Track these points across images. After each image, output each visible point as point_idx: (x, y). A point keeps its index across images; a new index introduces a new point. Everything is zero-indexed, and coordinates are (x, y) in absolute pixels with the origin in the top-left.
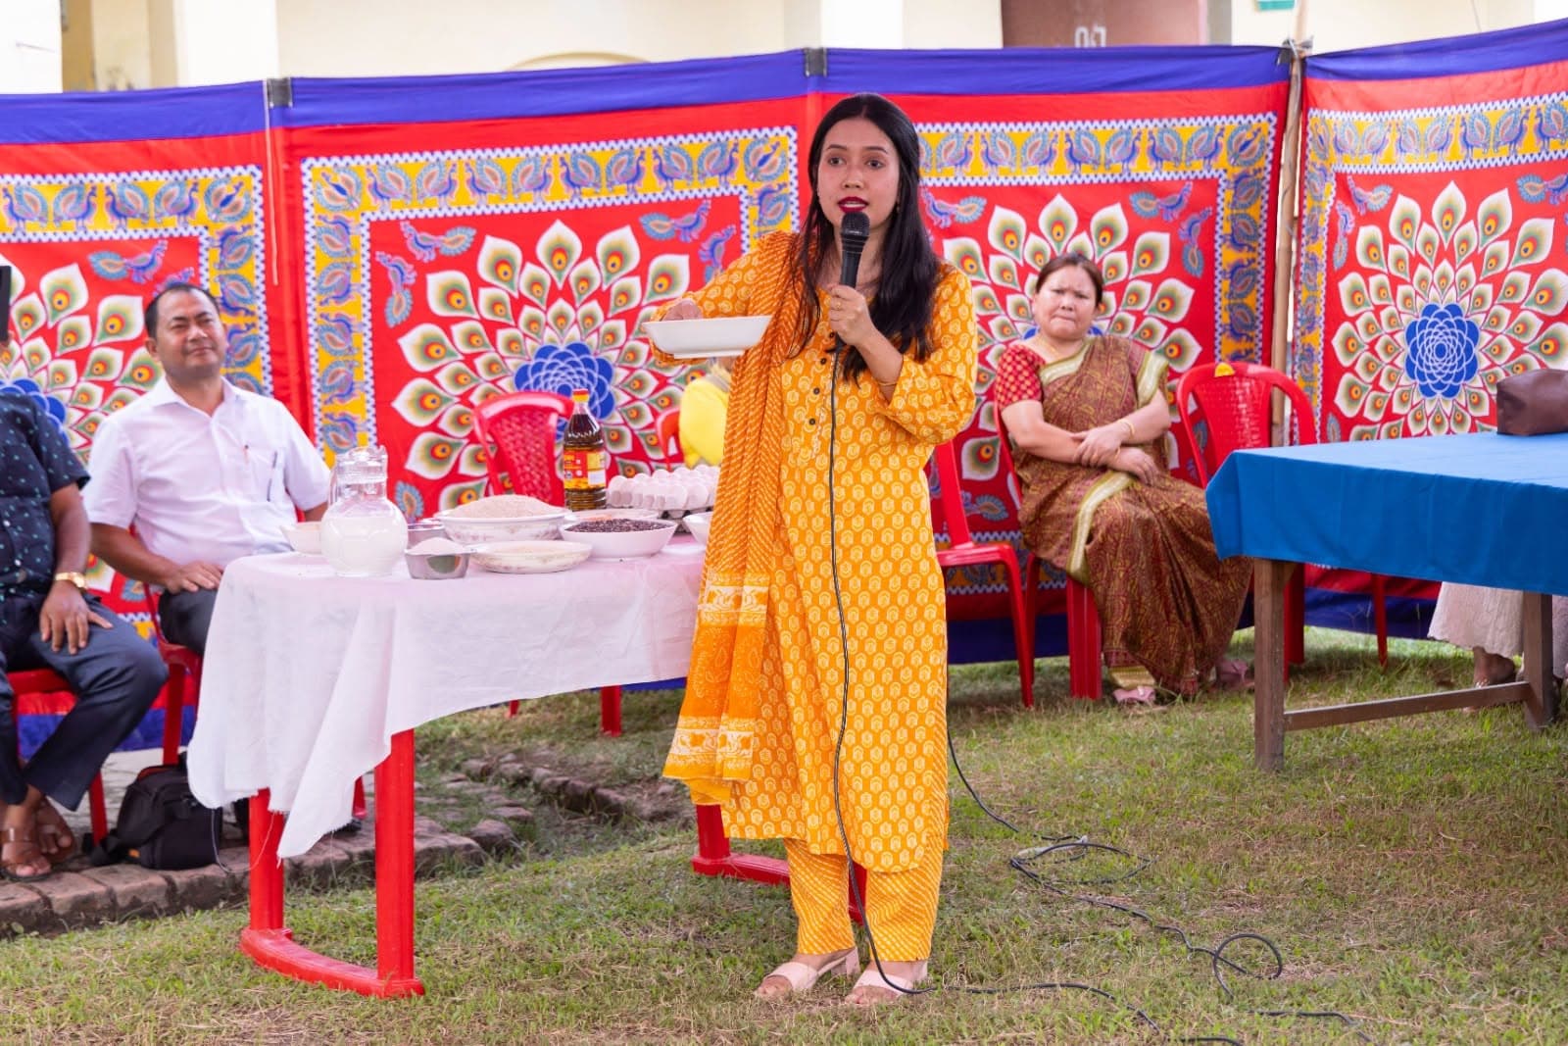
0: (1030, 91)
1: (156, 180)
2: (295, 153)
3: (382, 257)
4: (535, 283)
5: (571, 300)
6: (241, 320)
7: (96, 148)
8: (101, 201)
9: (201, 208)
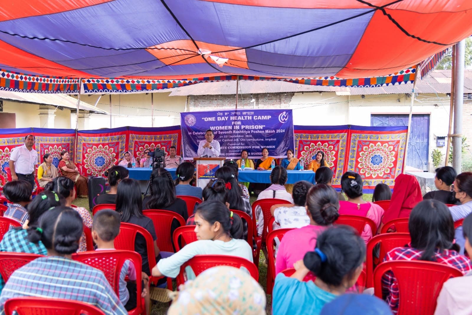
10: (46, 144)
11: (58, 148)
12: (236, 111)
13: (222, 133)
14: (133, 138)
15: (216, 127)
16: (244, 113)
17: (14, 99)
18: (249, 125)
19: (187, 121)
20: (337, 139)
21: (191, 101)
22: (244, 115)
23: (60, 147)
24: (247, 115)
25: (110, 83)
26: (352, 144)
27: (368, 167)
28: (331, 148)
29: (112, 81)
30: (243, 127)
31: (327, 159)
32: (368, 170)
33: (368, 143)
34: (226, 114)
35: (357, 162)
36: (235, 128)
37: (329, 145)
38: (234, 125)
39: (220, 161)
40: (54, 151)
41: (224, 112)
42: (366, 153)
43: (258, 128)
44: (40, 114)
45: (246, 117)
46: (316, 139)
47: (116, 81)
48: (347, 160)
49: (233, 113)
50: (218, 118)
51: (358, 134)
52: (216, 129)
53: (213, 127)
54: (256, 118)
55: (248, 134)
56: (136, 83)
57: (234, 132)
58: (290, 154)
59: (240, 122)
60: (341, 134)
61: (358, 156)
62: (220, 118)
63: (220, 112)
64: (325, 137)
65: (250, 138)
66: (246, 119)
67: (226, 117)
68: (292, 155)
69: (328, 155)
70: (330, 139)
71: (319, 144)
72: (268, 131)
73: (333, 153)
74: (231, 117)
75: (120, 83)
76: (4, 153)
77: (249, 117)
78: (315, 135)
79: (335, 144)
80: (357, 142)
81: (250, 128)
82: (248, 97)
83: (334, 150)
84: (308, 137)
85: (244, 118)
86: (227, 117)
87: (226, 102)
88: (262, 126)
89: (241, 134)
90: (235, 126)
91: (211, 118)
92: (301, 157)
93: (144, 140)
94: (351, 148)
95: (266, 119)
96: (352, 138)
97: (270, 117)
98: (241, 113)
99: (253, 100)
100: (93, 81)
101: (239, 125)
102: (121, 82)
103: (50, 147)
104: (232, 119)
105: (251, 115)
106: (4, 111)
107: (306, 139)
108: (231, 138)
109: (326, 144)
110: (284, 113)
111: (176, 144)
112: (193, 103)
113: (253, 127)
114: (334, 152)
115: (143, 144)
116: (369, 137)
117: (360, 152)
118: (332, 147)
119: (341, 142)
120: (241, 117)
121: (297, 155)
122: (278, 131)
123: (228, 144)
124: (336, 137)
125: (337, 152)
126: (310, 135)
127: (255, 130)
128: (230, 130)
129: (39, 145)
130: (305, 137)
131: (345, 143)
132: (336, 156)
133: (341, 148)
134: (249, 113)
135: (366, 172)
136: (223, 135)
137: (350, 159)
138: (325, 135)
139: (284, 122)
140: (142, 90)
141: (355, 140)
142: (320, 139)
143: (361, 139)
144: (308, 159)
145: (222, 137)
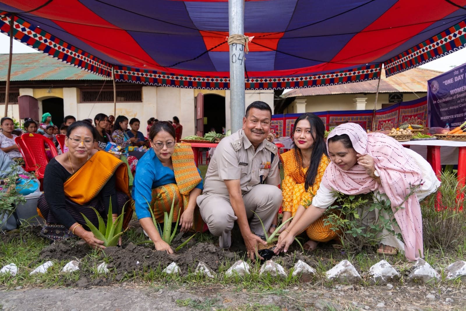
13: (459, 96)
15: (455, 90)
19: (433, 88)
34: (461, 71)
50: (455, 78)
53: (452, 91)
63: (457, 70)
67: (461, 75)
91: (450, 80)
115: (407, 117)
123: (464, 109)
136: (461, 98)
145: (459, 102)
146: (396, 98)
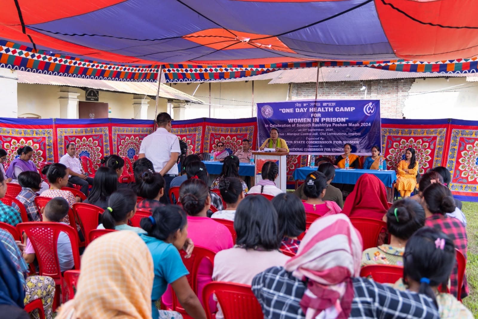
0: (131, 124)
1: (41, 130)
2: (56, 127)
3: (66, 140)
4: (82, 144)
5: (85, 146)
6: (50, 147)
7: (35, 126)
8: (35, 132)
9: (46, 134)
10: (122, 135)
11: (135, 139)
12: (316, 102)
13: (300, 126)
14: (209, 130)
15: (295, 119)
16: (325, 104)
17: (105, 89)
18: (330, 118)
19: (264, 112)
20: (434, 135)
21: (293, 89)
22: (324, 107)
23: (138, 138)
24: (327, 106)
25: (189, 72)
26: (452, 141)
27: (472, 170)
28: (425, 145)
29: (191, 71)
30: (323, 119)
31: (420, 158)
32: (471, 173)
33: (473, 140)
34: (305, 105)
35: (458, 163)
36: (314, 121)
37: (423, 142)
38: (313, 117)
39: (280, 156)
40: (130, 142)
41: (302, 103)
42: (470, 152)
43: (340, 121)
44: (134, 104)
45: (327, 108)
46: (408, 135)
47: (194, 70)
48: (445, 161)
49: (313, 104)
50: (296, 109)
51: (460, 130)
52: (295, 122)
53: (291, 119)
54: (338, 109)
55: (329, 127)
56: (214, 71)
57: (313, 125)
58: (375, 151)
59: (320, 114)
60: (439, 129)
61: (459, 156)
62: (299, 109)
63: (299, 103)
64: (419, 132)
65: (331, 132)
66: (327, 111)
67: (304, 109)
68: (377, 152)
69: (422, 154)
70: (425, 135)
71: (412, 141)
72: (351, 124)
73: (428, 152)
74: (310, 109)
75: (198, 72)
76: (81, 142)
77: (330, 108)
78: (406, 130)
79: (431, 141)
80: (458, 140)
81: (331, 121)
82: (358, 84)
83: (429, 148)
84: (399, 132)
85: (325, 109)
86: (306, 109)
87: (333, 90)
88: (345, 118)
89: (321, 128)
90: (314, 119)
91: (289, 109)
92: (389, 155)
93: (220, 132)
94: (450, 146)
95: (349, 111)
96: (452, 135)
97: (354, 108)
98: (322, 104)
99: (364, 88)
100: (173, 70)
101: (319, 117)
102: (200, 70)
103: (127, 137)
104: (311, 111)
105: (332, 107)
106: (100, 101)
107: (396, 135)
108: (310, 132)
109: (420, 140)
110: (370, 104)
111: (252, 137)
112: (295, 91)
113: (334, 119)
114: (430, 151)
115: (219, 136)
116: (474, 133)
117: (462, 151)
118: (427, 144)
119: (438, 139)
120: (321, 109)
121: (384, 153)
122: (363, 125)
123: (307, 138)
124: (432, 132)
125: (433, 151)
126: (400, 129)
127: (337, 123)
128: (309, 123)
129: (116, 136)
130: (394, 132)
131: (443, 140)
132: (432, 155)
133: (439, 146)
134: (330, 104)
135: (469, 175)
136: (302, 128)
137: (449, 159)
138: (419, 130)
139: (369, 115)
140: (220, 79)
141: (456, 137)
142: (412, 135)
143: (464, 136)
144: (397, 158)
145: (300, 130)
146: (92, 94)
